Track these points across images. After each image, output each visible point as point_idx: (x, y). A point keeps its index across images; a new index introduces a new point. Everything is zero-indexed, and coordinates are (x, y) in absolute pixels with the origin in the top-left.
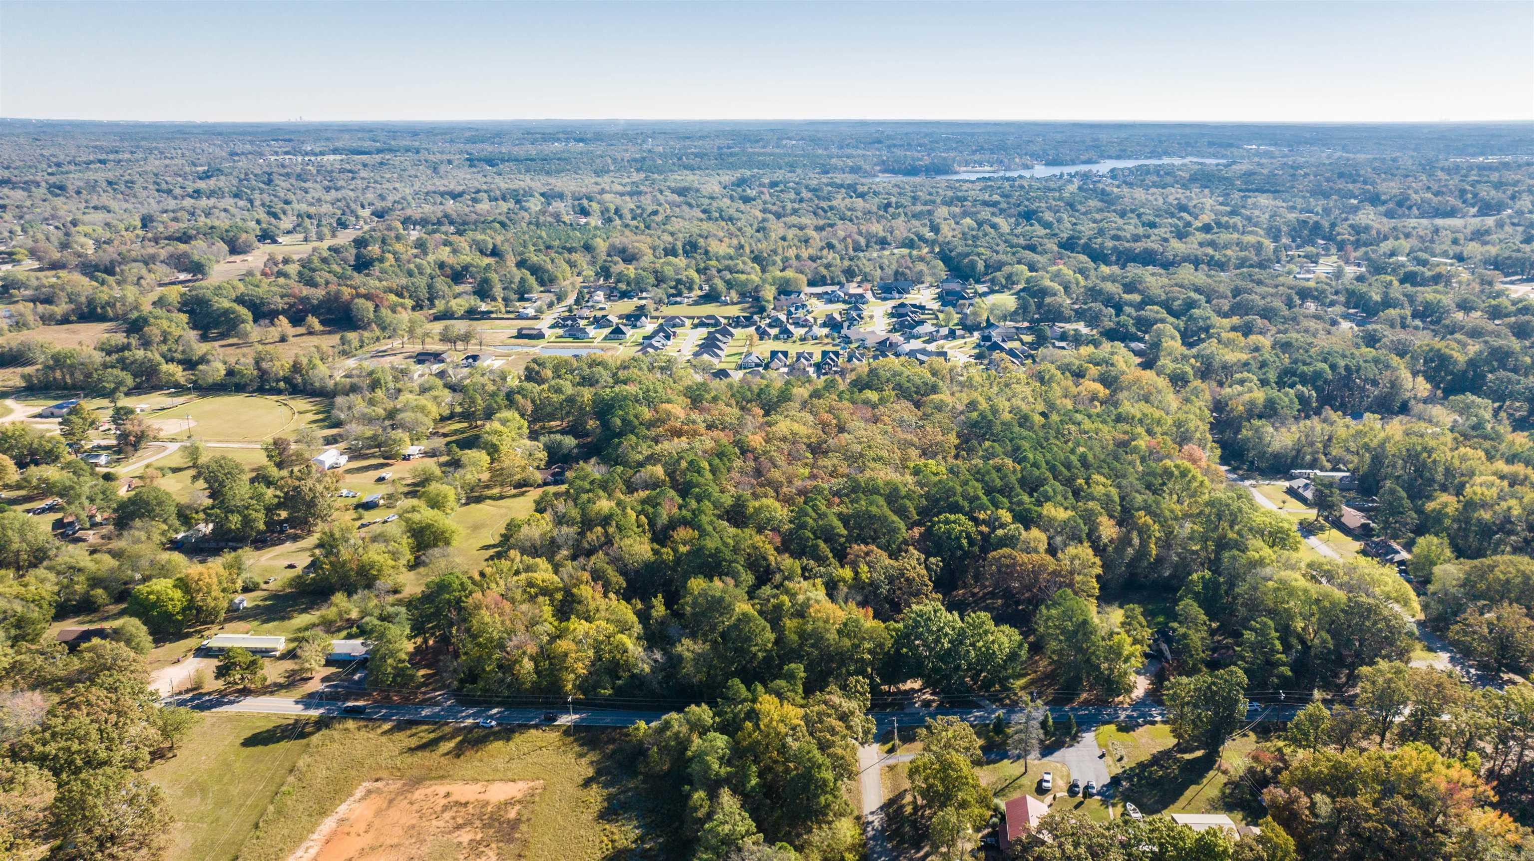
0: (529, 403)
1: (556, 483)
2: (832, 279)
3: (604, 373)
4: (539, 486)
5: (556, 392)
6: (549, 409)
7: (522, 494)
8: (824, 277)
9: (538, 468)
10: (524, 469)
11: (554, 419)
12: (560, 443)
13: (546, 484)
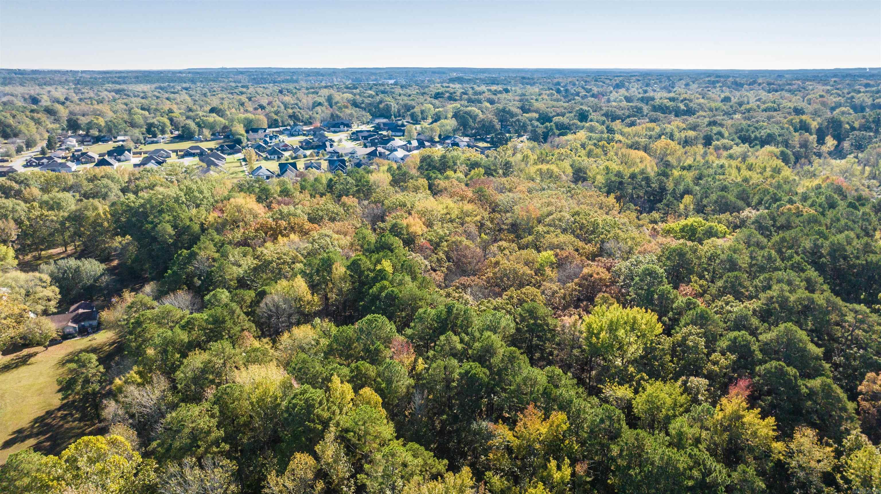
0: (12, 224)
1: (83, 332)
2: (283, 122)
3: (111, 185)
4: (54, 342)
5: (51, 208)
6: (45, 232)
7: (24, 361)
8: (276, 120)
9: (45, 313)
10: (19, 319)
11: (53, 245)
12: (77, 270)
13: (66, 337)
